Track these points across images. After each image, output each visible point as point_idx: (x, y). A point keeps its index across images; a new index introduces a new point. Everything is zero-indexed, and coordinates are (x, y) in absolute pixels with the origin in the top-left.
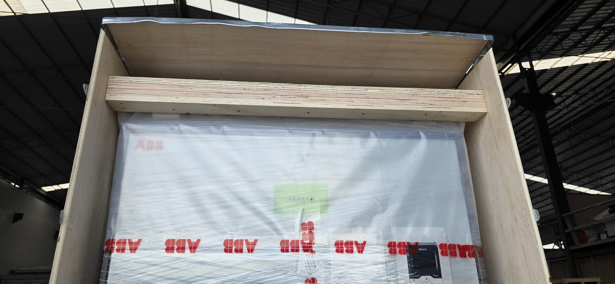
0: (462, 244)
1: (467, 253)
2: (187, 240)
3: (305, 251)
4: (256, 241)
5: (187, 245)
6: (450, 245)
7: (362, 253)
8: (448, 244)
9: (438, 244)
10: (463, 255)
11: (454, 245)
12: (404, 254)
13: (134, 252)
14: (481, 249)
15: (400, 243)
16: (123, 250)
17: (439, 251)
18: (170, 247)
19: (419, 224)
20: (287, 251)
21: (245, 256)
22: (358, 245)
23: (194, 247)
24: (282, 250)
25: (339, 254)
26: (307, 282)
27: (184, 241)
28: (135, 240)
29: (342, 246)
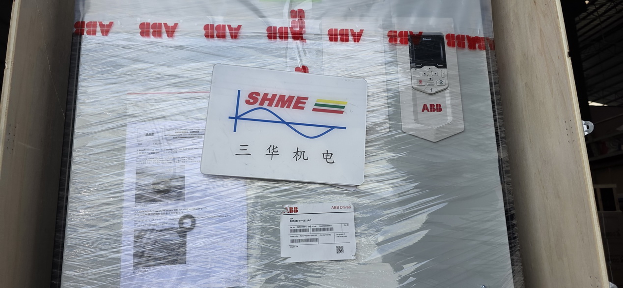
0: (472, 35)
1: (477, 45)
2: (163, 24)
3: (295, 38)
4: (239, 27)
5: (164, 30)
6: (458, 36)
7: (358, 41)
8: (456, 35)
9: (445, 34)
10: (472, 47)
11: (463, 36)
12: (406, 43)
13: (106, 35)
14: (494, 41)
15: (401, 33)
16: (94, 33)
17: (446, 41)
18: (146, 30)
19: (424, 14)
20: (275, 38)
21: (229, 42)
22: (354, 35)
23: (171, 31)
24: (270, 37)
25: (333, 42)
26: (297, 69)
27: (160, 24)
28: (106, 23)
29: (336, 35)
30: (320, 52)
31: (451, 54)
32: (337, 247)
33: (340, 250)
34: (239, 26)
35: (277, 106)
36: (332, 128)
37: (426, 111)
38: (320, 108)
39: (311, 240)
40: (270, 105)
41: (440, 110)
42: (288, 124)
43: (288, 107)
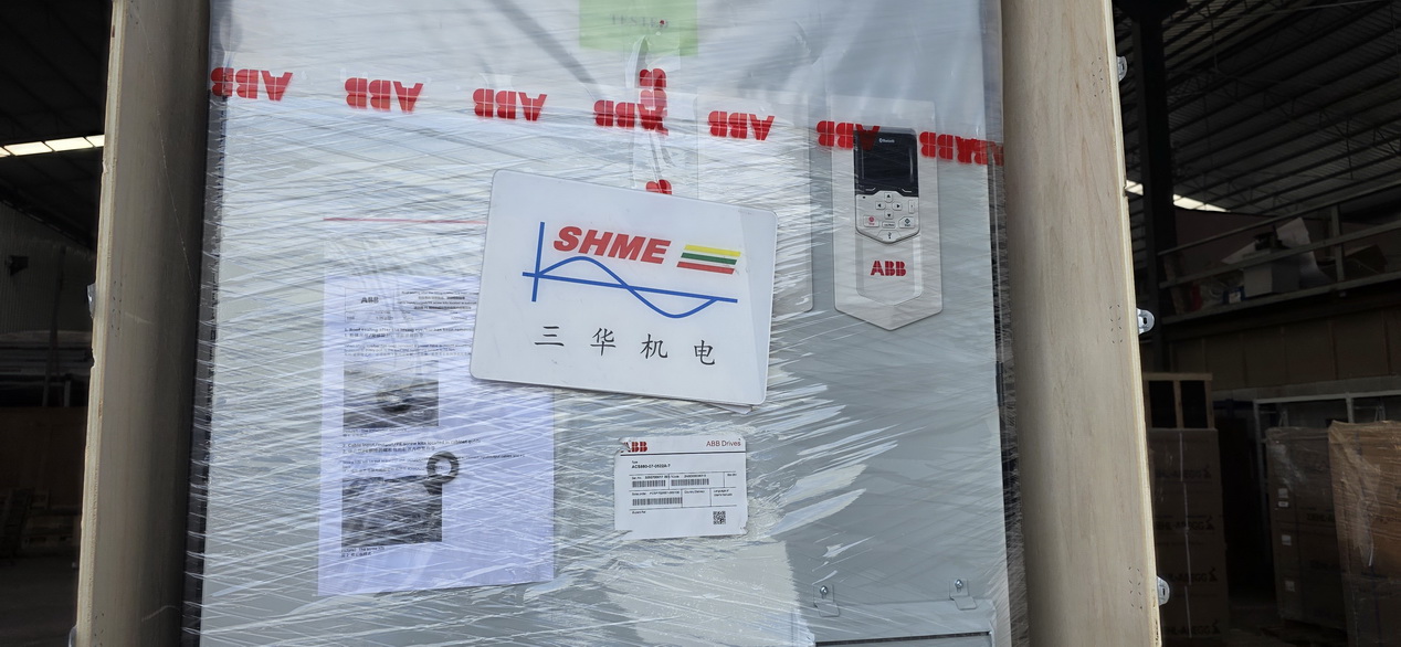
0: (965, 136)
1: (973, 155)
2: (392, 84)
3: (646, 126)
4: (543, 97)
5: (394, 94)
6: (942, 137)
7: (763, 139)
8: (937, 136)
9: (918, 133)
10: (964, 158)
11: (950, 137)
12: (849, 146)
13: (278, 99)
14: (1002, 149)
15: (841, 126)
16: (253, 94)
17: (920, 146)
18: (357, 92)
19: (884, 91)
20: (610, 123)
21: (520, 126)
22: (756, 124)
23: (409, 99)
24: (600, 122)
25: (718, 138)
26: (650, 186)
27: (387, 85)
28: (276, 74)
29: (723, 124)
30: (691, 154)
31: (927, 168)
32: (715, 513)
33: (720, 518)
34: (541, 95)
35: (612, 254)
36: (713, 299)
37: (877, 274)
38: (692, 261)
39: (669, 501)
40: (600, 252)
41: (903, 273)
42: (632, 289)
43: (633, 258)
